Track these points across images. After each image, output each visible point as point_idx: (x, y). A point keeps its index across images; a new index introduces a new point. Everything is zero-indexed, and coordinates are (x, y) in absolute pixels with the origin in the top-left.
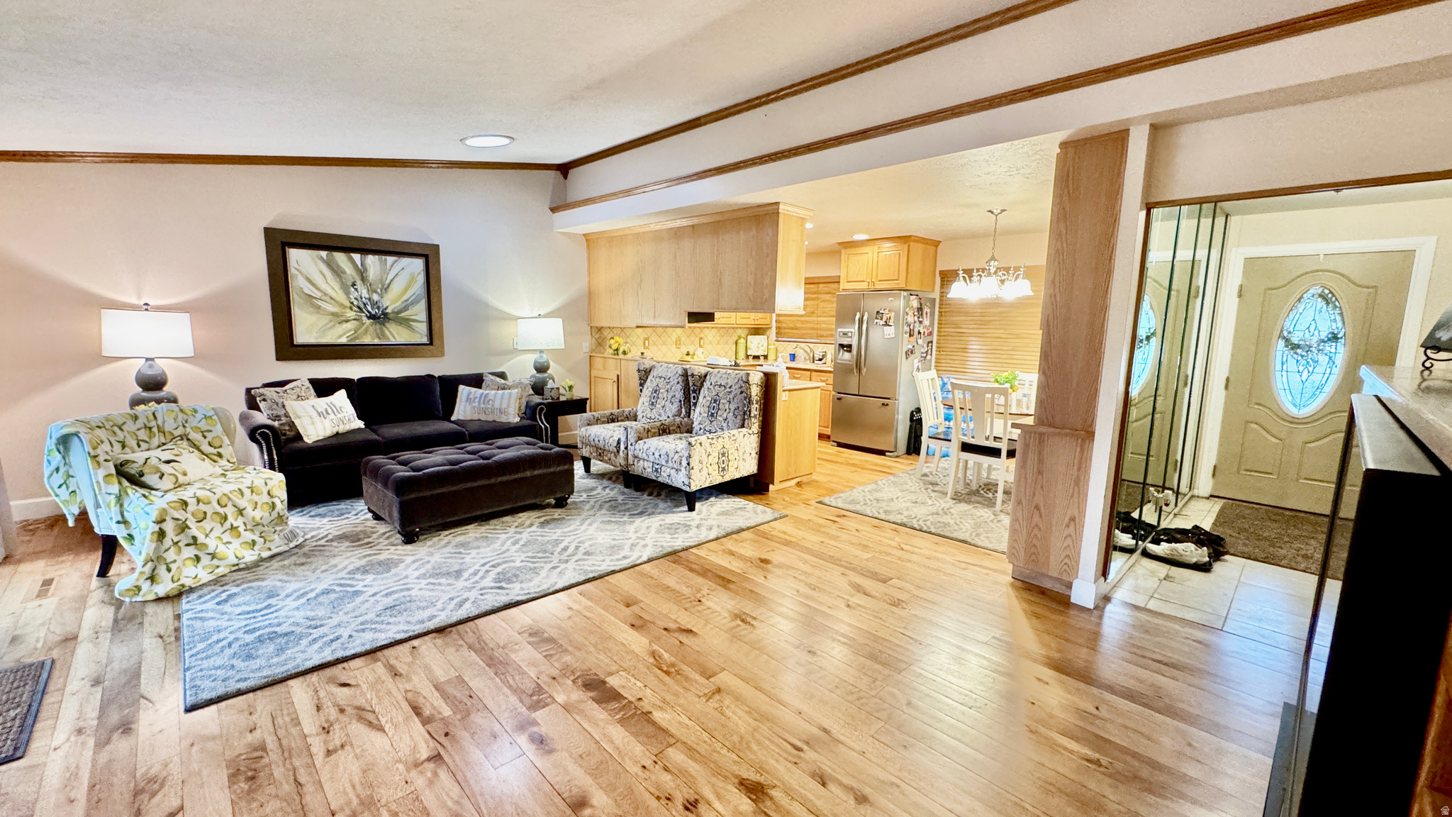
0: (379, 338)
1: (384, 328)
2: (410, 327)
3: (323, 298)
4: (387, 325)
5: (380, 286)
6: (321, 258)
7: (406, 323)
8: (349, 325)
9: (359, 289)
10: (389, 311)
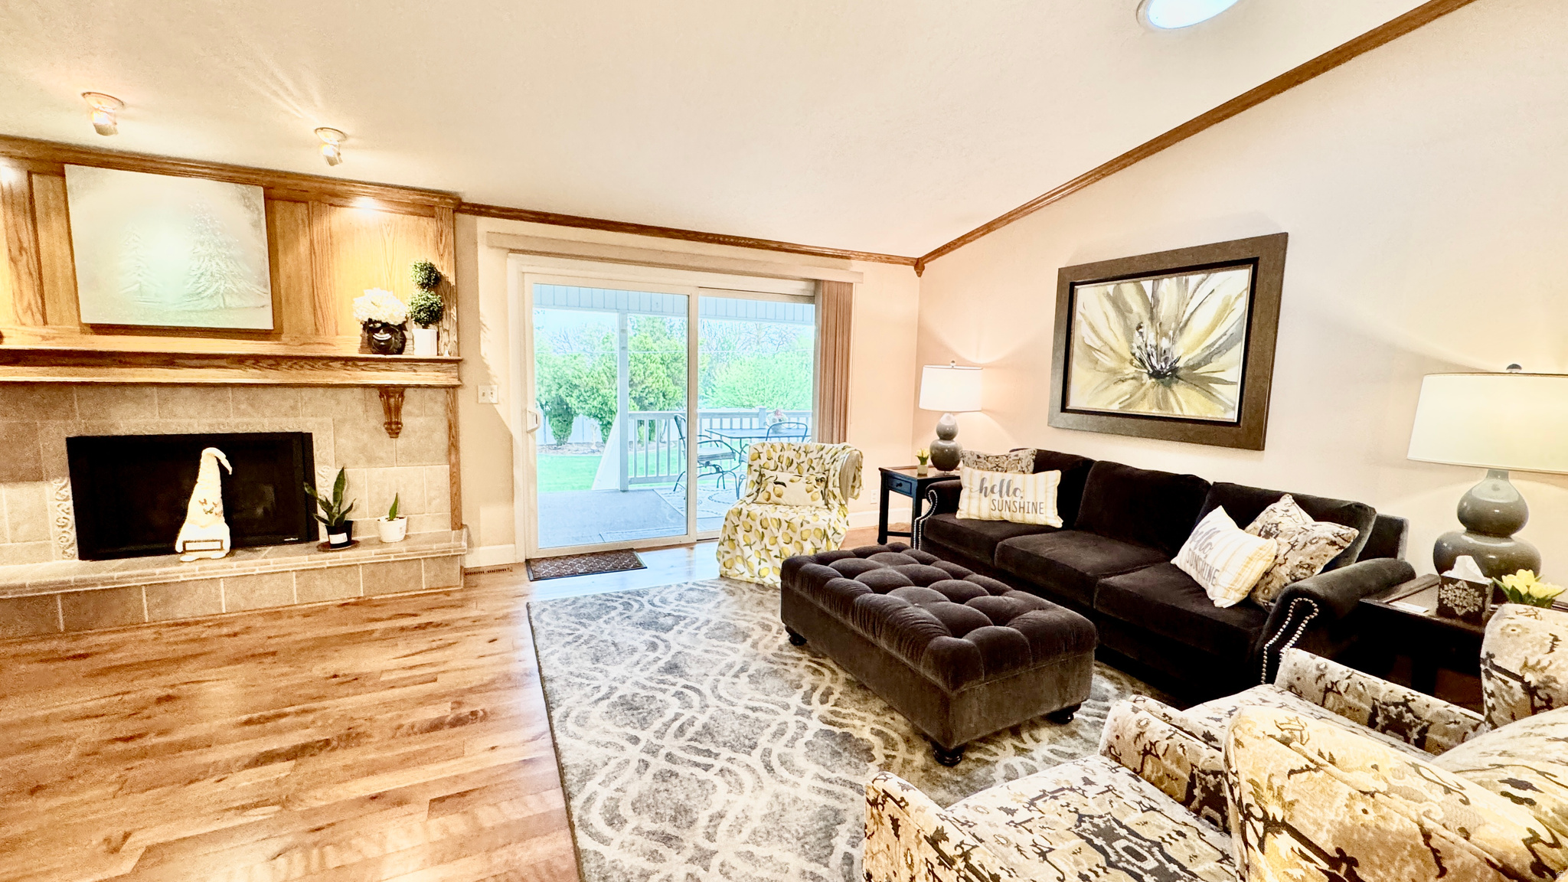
0: (1160, 408)
1: (1170, 394)
2: (1209, 394)
3: (1103, 349)
4: (1175, 387)
5: (1173, 325)
6: (1108, 295)
7: (1204, 385)
8: (1127, 387)
9: (1145, 335)
10: (1180, 364)
